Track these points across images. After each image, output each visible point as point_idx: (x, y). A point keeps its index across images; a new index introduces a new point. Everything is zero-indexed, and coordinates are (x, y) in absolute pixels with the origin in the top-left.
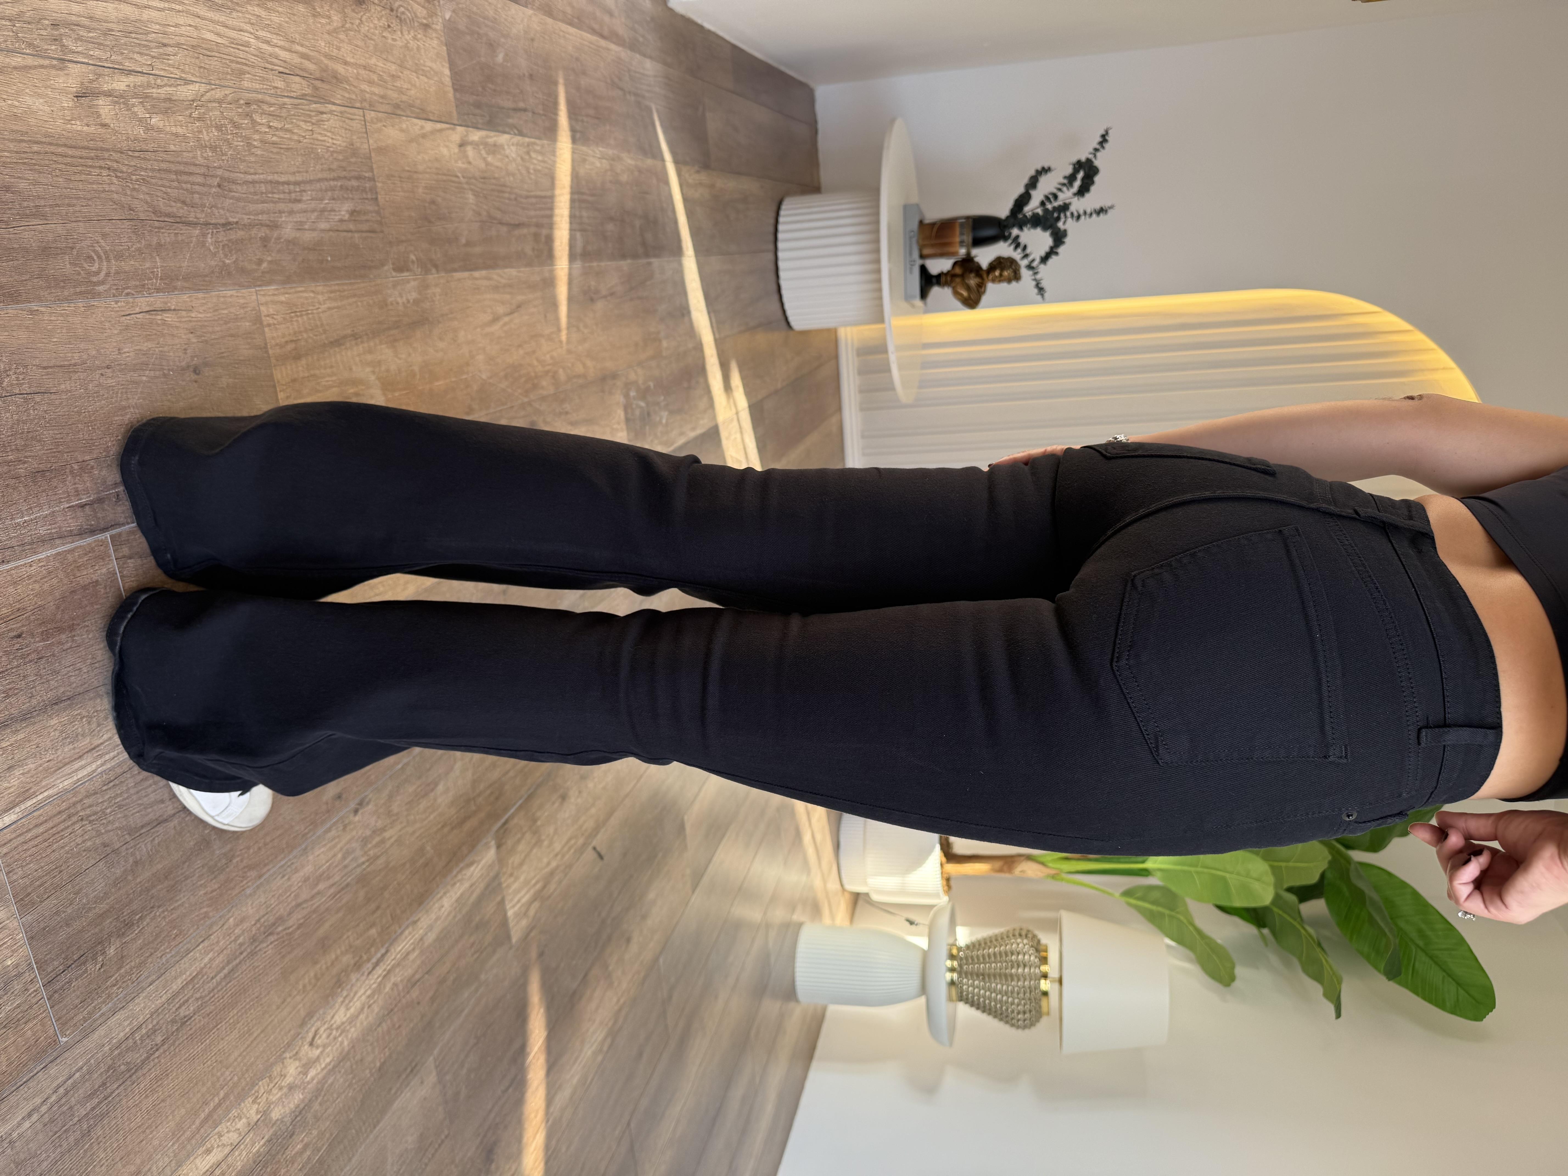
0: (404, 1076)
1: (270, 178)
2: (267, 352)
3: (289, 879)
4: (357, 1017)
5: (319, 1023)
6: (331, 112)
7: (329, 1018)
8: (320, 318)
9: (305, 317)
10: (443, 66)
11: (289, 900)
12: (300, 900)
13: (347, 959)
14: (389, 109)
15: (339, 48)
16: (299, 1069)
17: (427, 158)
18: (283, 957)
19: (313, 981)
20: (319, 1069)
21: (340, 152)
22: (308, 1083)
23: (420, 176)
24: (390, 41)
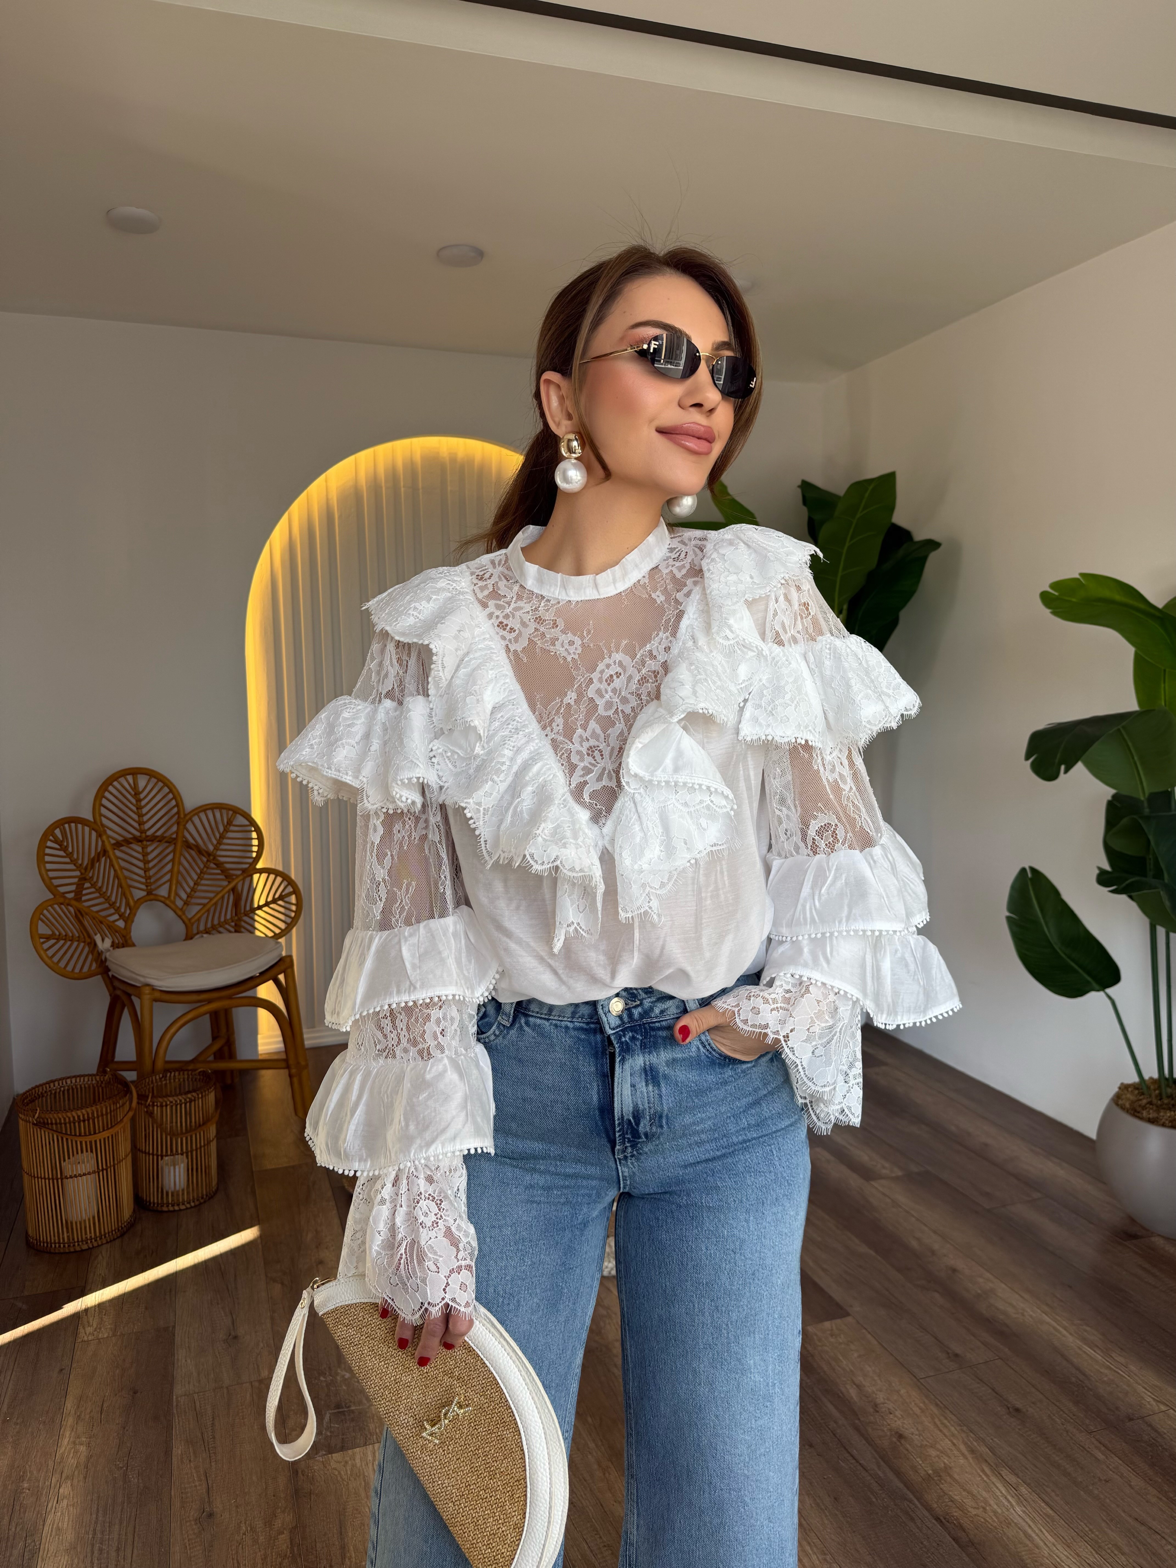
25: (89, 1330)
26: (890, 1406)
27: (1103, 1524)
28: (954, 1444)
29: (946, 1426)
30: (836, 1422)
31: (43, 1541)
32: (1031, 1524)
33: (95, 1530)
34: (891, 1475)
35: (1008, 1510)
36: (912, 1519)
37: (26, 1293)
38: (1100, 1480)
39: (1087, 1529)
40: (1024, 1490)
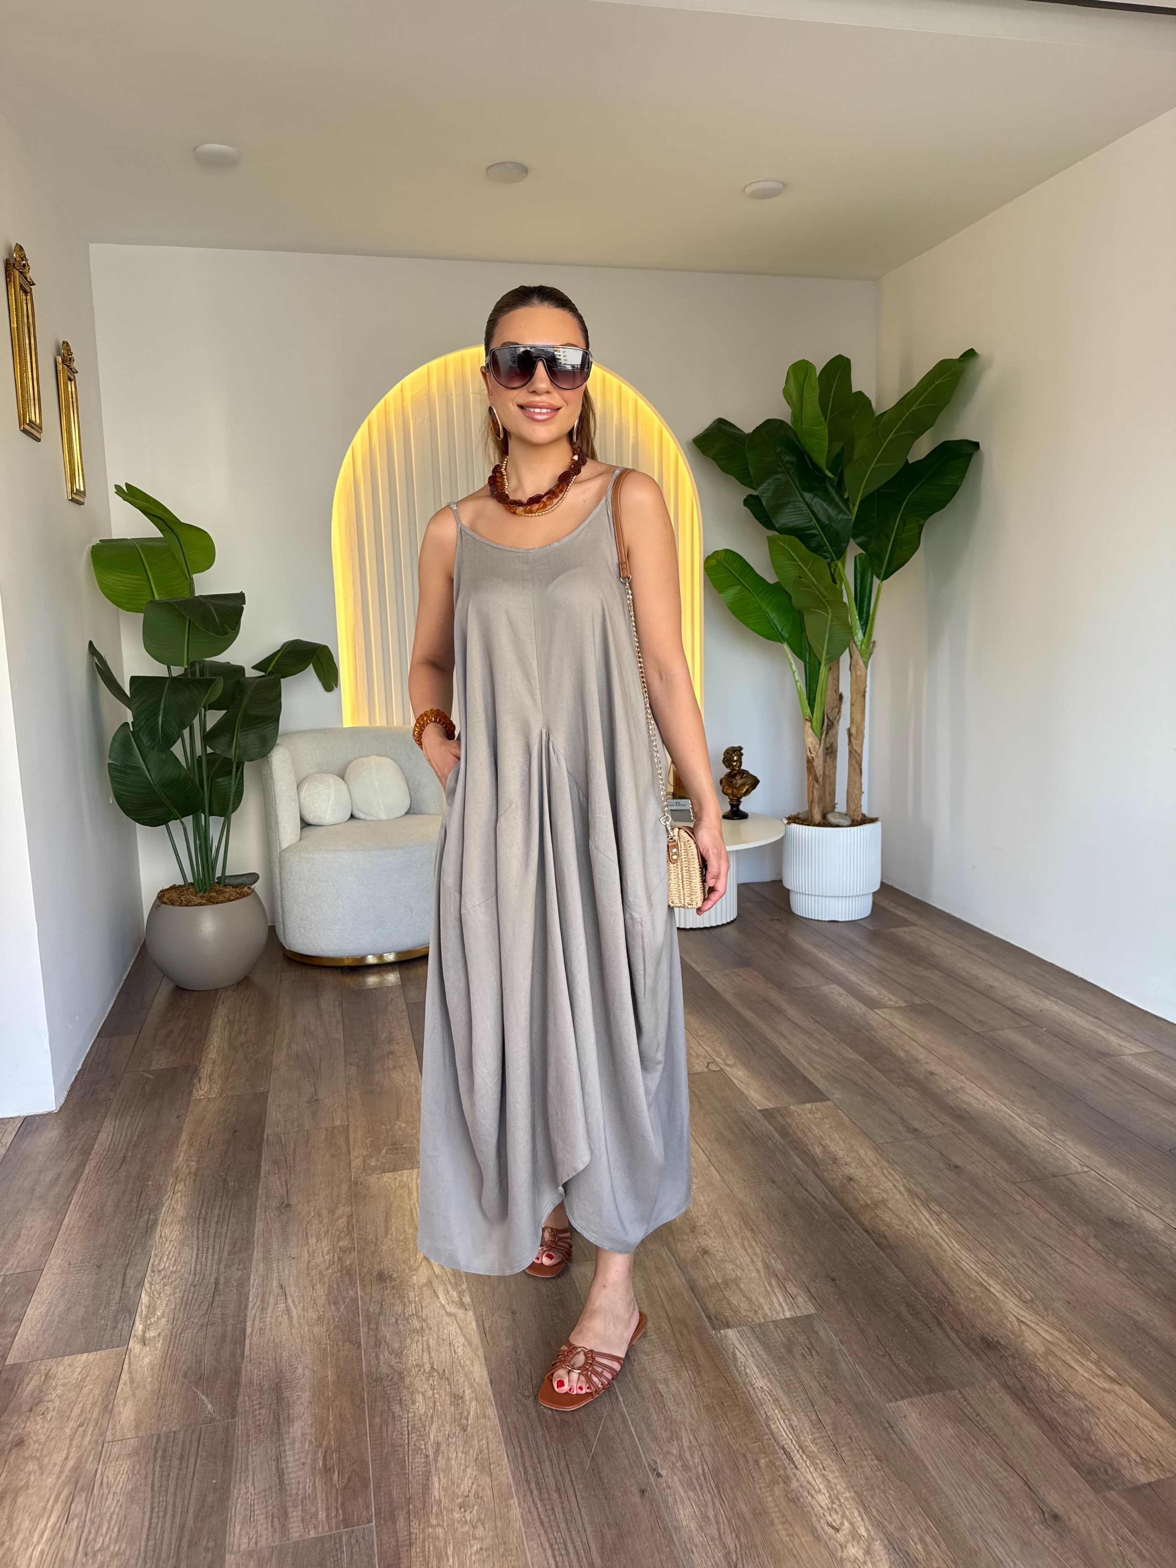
0: (894, 1436)
1: (144, 1536)
2: (276, 1547)
3: (696, 1546)
4: (829, 1481)
5: (822, 1521)
6: (102, 1475)
7: (821, 1511)
8: (259, 1493)
9: (256, 1507)
10: (80, 1360)
11: (713, 1547)
12: (717, 1536)
13: (777, 1491)
14: (107, 1416)
15: (55, 1464)
16: (855, 1543)
17: (149, 1380)
18: (758, 1555)
19: (786, 1526)
20: (862, 1523)
21: (134, 1467)
22: (869, 1534)
23: (163, 1386)
24: (54, 1413)
25: (201, 1093)
26: (848, 1160)
27: (1006, 1240)
28: (895, 1186)
29: (891, 1174)
30: (798, 1169)
31: (162, 1215)
32: (944, 1237)
33: (200, 1211)
34: (835, 1202)
35: (927, 1227)
36: (845, 1230)
37: (152, 1068)
38: (1013, 1212)
39: (990, 1241)
40: (944, 1216)
